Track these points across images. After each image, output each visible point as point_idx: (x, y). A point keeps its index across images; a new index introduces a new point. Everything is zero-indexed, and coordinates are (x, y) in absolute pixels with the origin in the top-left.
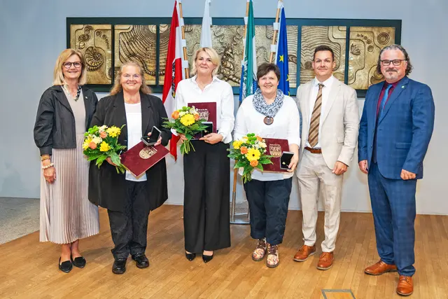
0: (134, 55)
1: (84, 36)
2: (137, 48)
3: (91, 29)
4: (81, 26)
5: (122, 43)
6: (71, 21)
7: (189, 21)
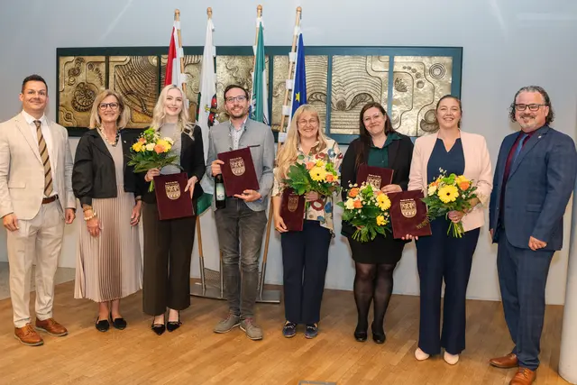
0: (131, 93)
1: (74, 69)
2: (134, 84)
3: (83, 61)
4: (71, 58)
5: (117, 78)
6: (62, 52)
7: (189, 51)
